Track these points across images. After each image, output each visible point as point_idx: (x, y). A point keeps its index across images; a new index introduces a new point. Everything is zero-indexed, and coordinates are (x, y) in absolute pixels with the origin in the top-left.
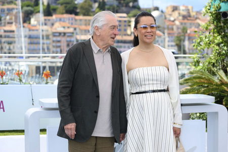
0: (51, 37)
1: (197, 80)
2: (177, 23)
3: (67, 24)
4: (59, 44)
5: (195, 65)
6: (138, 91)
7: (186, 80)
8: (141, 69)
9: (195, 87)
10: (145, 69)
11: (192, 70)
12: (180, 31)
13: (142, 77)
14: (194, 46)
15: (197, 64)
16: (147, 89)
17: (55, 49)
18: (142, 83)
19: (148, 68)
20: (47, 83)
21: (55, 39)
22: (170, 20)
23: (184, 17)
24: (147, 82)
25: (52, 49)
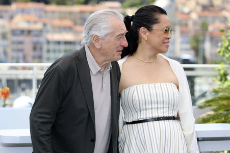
0: (9, 36)
1: (225, 102)
2: (194, 16)
3: (33, 17)
4: (20, 47)
5: (221, 80)
6: (135, 119)
7: (208, 102)
8: (140, 87)
9: (221, 112)
10: (146, 86)
11: (216, 87)
12: (198, 27)
13: (142, 98)
14: (220, 52)
15: (224, 79)
16: (149, 116)
17: (15, 54)
18: (141, 107)
19: (150, 85)
20: (4, 106)
21: (15, 39)
22: (183, 13)
23: (205, 8)
24: (149, 106)
25: (11, 54)
